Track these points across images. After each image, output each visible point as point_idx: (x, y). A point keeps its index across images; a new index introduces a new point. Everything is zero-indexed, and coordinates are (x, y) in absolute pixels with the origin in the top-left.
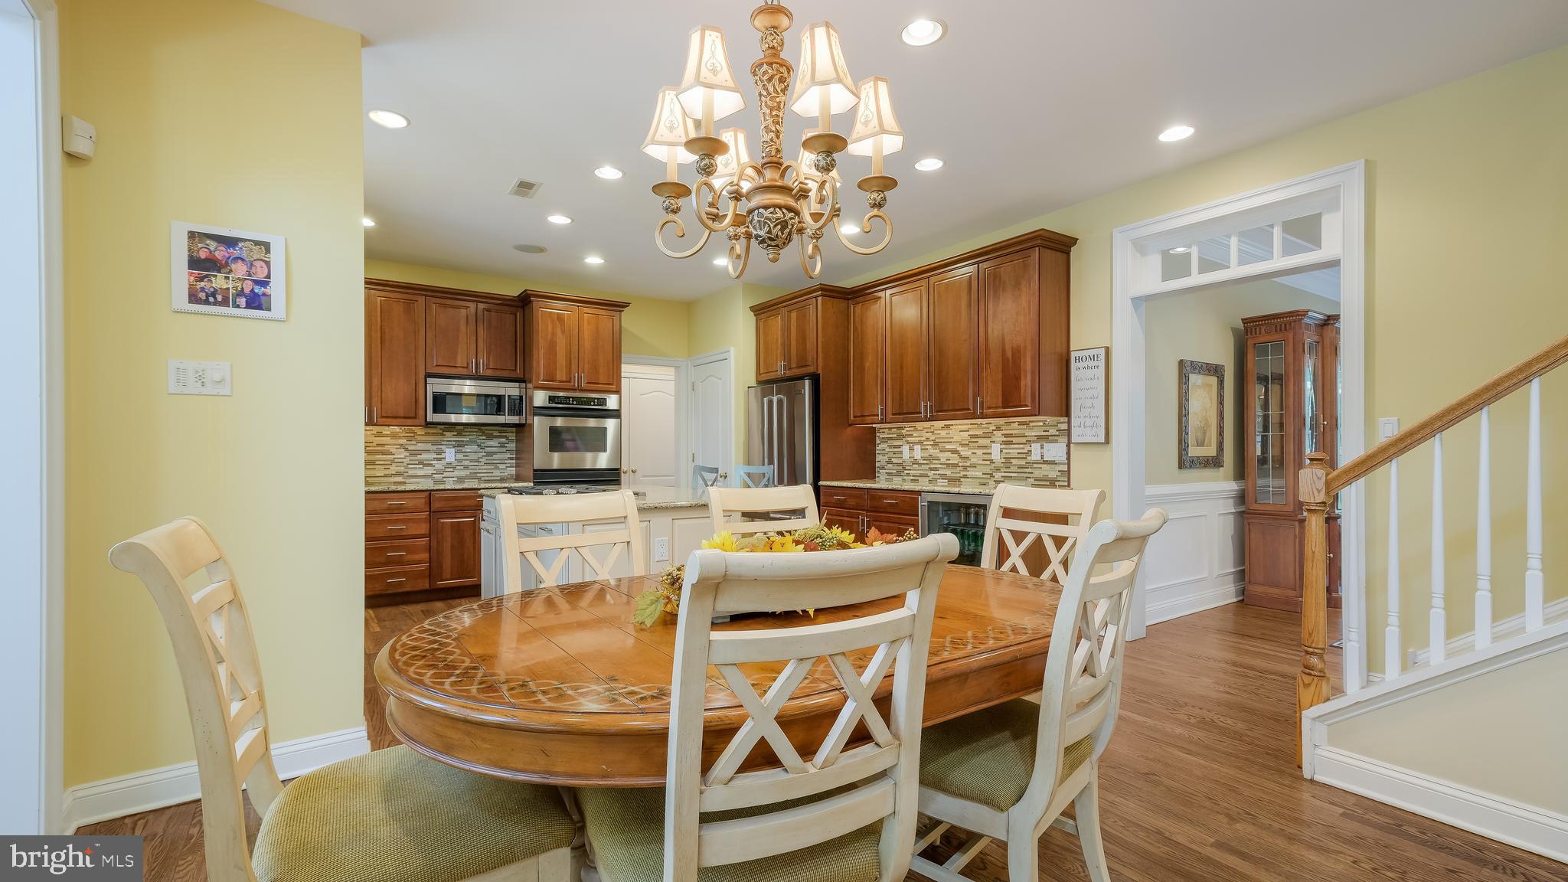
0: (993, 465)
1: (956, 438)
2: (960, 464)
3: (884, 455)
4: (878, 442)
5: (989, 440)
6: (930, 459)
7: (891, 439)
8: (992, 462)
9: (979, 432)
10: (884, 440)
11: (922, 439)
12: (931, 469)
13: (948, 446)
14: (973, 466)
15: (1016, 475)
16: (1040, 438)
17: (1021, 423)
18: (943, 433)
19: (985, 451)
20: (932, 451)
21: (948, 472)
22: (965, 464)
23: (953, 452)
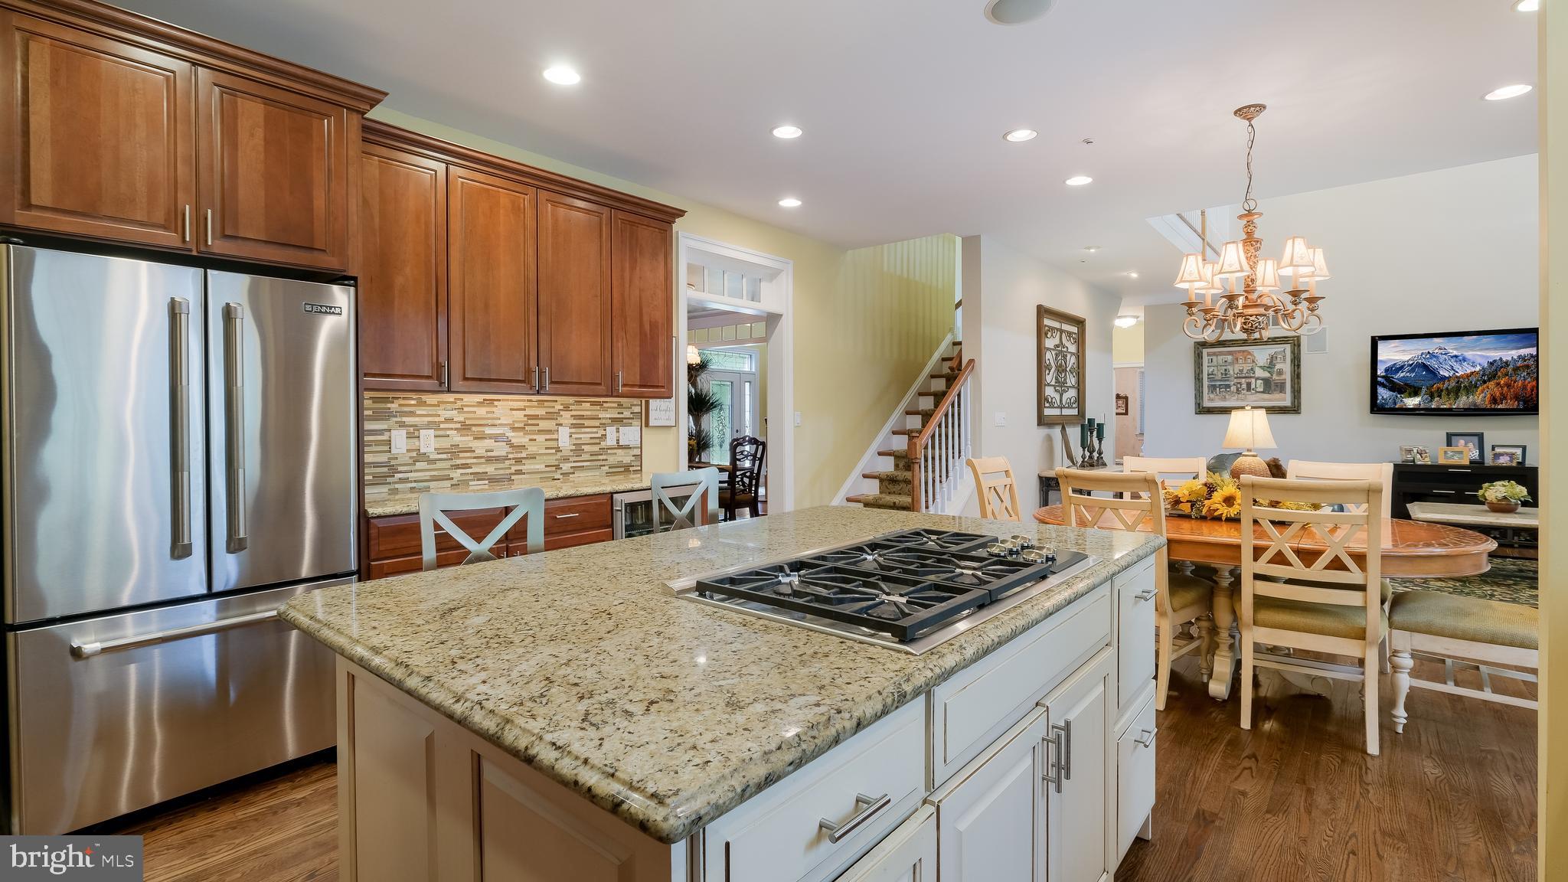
0: (559, 454)
1: (502, 419)
2: (510, 456)
5: (554, 423)
6: (454, 451)
8: (558, 450)
9: (541, 412)
11: (437, 419)
12: (457, 467)
14: (532, 457)
15: (588, 463)
16: (614, 420)
17: (593, 404)
18: (482, 411)
19: (548, 437)
20: (457, 439)
21: (490, 469)
22: (519, 455)
23: (496, 438)
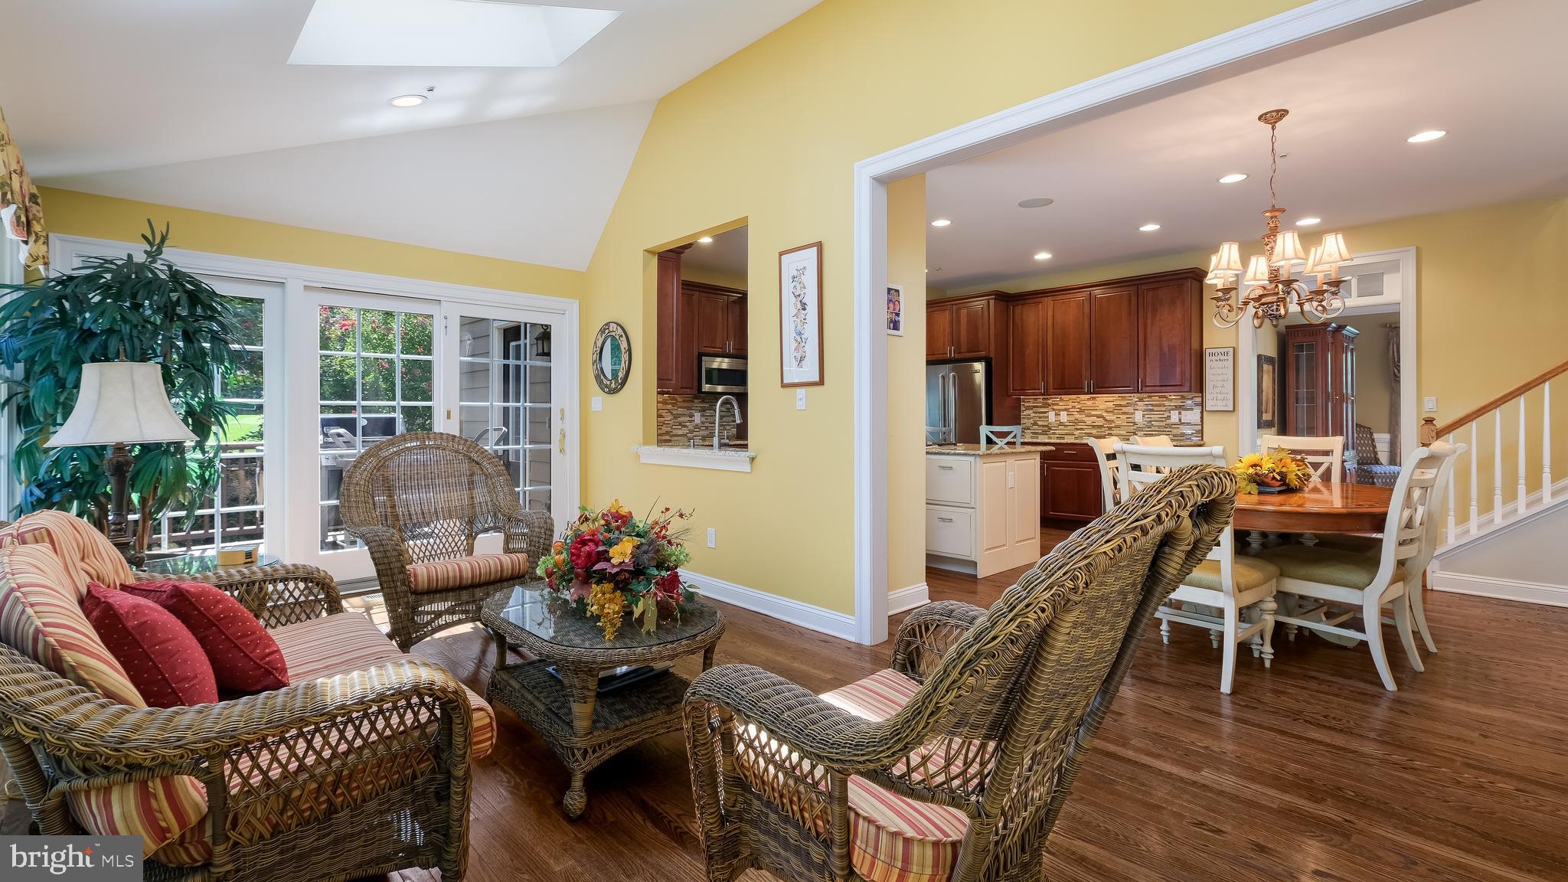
0: (1136, 426)
1: (1101, 407)
3: (1029, 419)
4: (1023, 409)
5: (1132, 408)
6: (1076, 422)
7: (1037, 407)
8: (1135, 424)
9: (1124, 403)
10: (1028, 408)
11: (1068, 407)
12: (1077, 429)
13: (1093, 413)
14: (1118, 427)
15: (1157, 433)
16: (1177, 408)
17: (1160, 397)
18: (1090, 403)
19: (1128, 416)
20: (1078, 416)
21: (1094, 432)
22: (1110, 426)
23: (1098, 416)
